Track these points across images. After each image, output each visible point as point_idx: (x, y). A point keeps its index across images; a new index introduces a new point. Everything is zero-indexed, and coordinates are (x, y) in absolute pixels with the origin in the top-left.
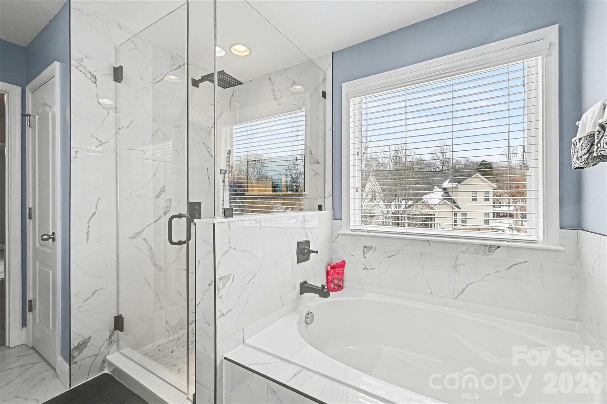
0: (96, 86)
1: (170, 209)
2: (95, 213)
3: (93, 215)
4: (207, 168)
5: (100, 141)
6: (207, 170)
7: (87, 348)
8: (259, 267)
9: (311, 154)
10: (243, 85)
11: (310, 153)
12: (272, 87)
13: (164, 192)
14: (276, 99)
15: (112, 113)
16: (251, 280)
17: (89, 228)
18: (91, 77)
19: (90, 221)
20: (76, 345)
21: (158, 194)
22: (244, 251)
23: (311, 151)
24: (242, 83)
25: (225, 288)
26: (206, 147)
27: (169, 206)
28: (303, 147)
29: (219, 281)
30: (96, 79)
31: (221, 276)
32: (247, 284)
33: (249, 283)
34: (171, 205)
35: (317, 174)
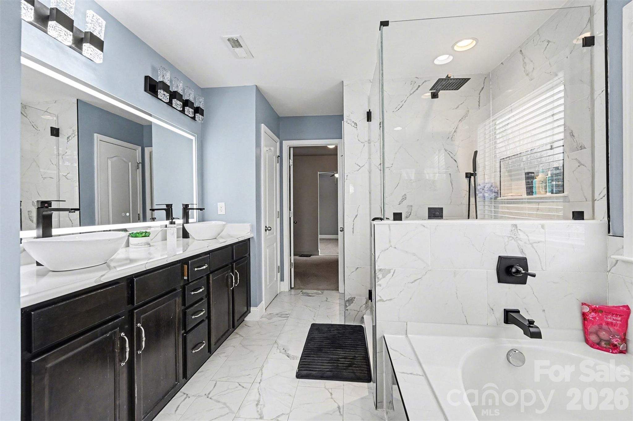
0: (357, 130)
1: (411, 214)
2: (357, 215)
3: (356, 216)
4: (450, 174)
5: (359, 166)
6: (449, 176)
7: (353, 304)
8: (427, 271)
9: (573, 137)
10: (470, 80)
11: (571, 135)
12: (523, 61)
13: (405, 199)
14: (527, 75)
15: (367, 144)
16: (415, 281)
17: (354, 225)
18: (354, 125)
19: (354, 220)
20: (347, 299)
21: (400, 202)
22: (406, 252)
23: (572, 132)
24: (469, 79)
25: (385, 278)
26: (448, 153)
27: (410, 211)
28: (562, 129)
29: (379, 272)
30: (357, 125)
31: (381, 268)
32: (411, 283)
33: (413, 283)
34: (411, 210)
35: (581, 164)
